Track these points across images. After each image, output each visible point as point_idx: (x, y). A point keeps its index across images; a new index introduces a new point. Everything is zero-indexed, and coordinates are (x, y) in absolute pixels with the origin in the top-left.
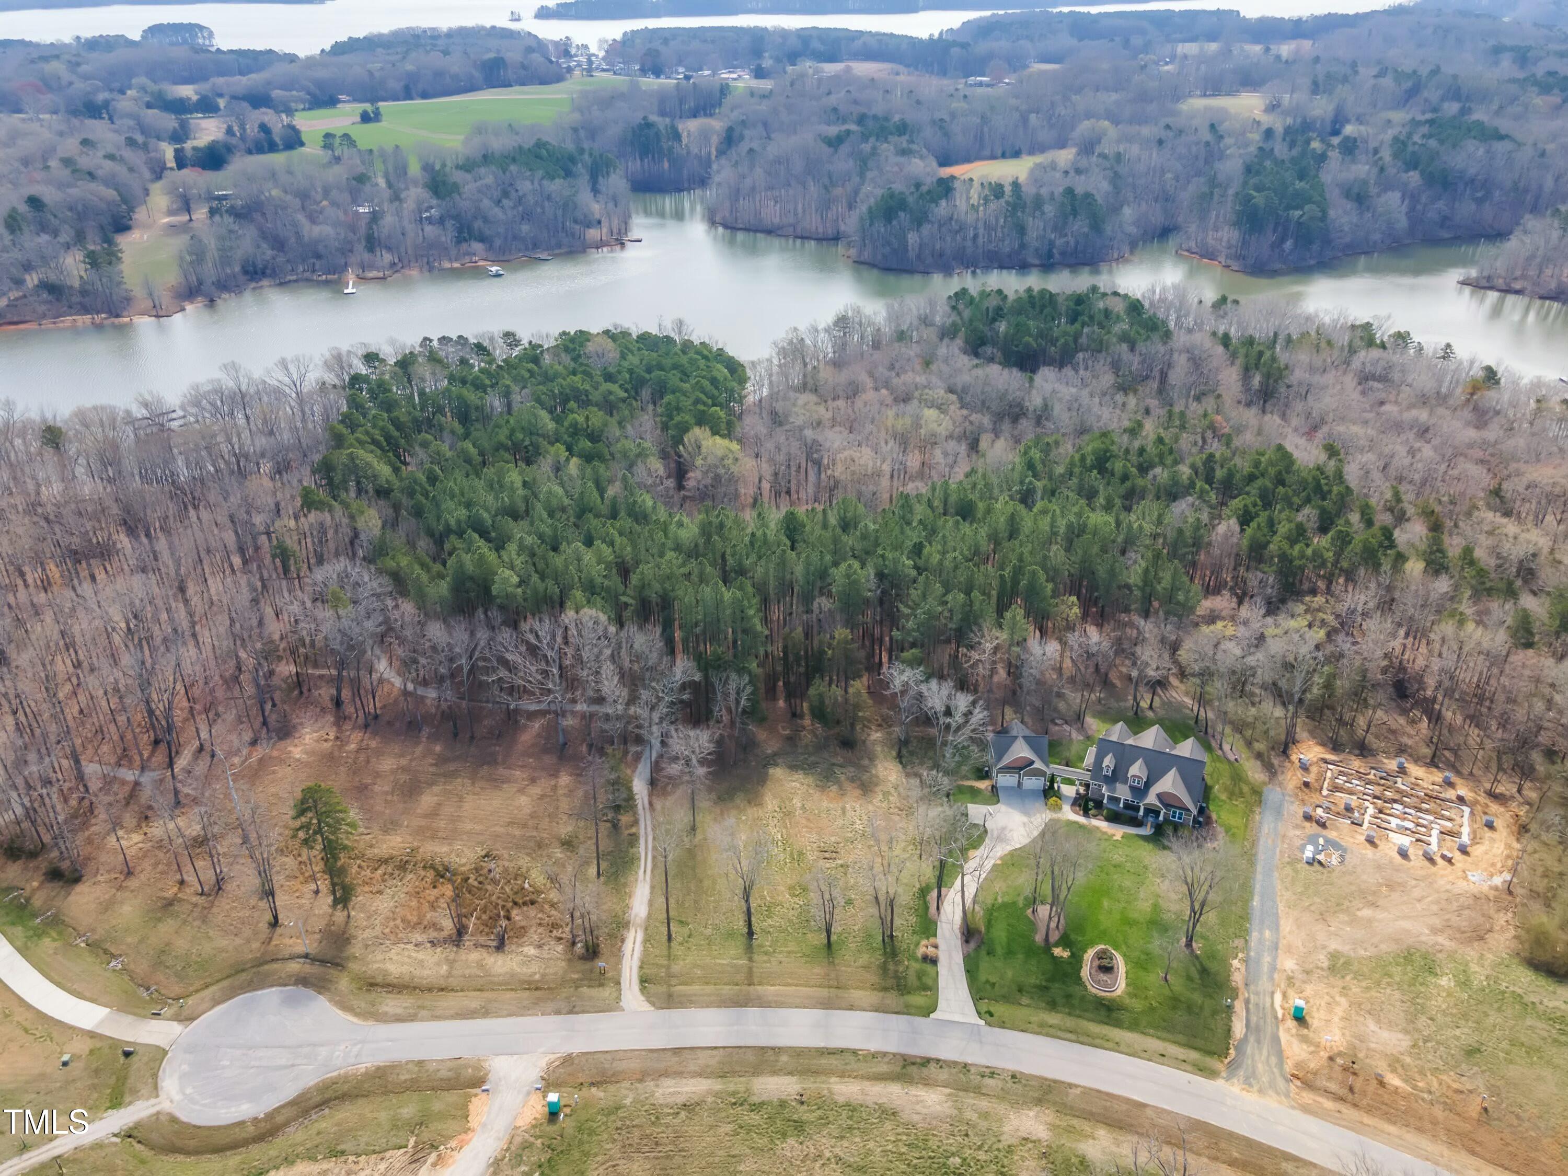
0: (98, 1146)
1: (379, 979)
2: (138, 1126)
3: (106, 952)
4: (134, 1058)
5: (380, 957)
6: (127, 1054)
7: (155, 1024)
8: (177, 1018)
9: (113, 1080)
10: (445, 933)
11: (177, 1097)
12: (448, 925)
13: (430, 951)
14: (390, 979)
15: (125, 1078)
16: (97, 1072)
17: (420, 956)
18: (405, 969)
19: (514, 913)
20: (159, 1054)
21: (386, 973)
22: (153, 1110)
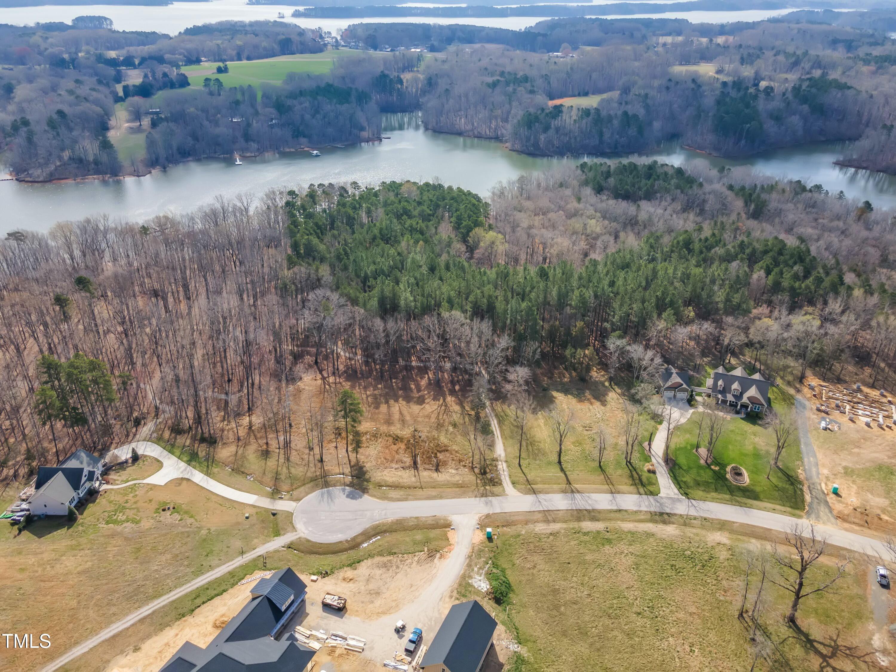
0: (276, 551)
1: (383, 484)
2: (292, 543)
3: (243, 473)
4: (277, 516)
5: (379, 474)
6: (274, 515)
7: (281, 502)
8: (291, 499)
9: (271, 525)
10: (408, 464)
11: (306, 532)
12: (408, 460)
13: (403, 471)
14: (388, 484)
15: (277, 524)
16: (263, 521)
17: (399, 473)
18: (394, 479)
19: (438, 454)
20: (289, 515)
21: (386, 481)
22: (297, 537)
